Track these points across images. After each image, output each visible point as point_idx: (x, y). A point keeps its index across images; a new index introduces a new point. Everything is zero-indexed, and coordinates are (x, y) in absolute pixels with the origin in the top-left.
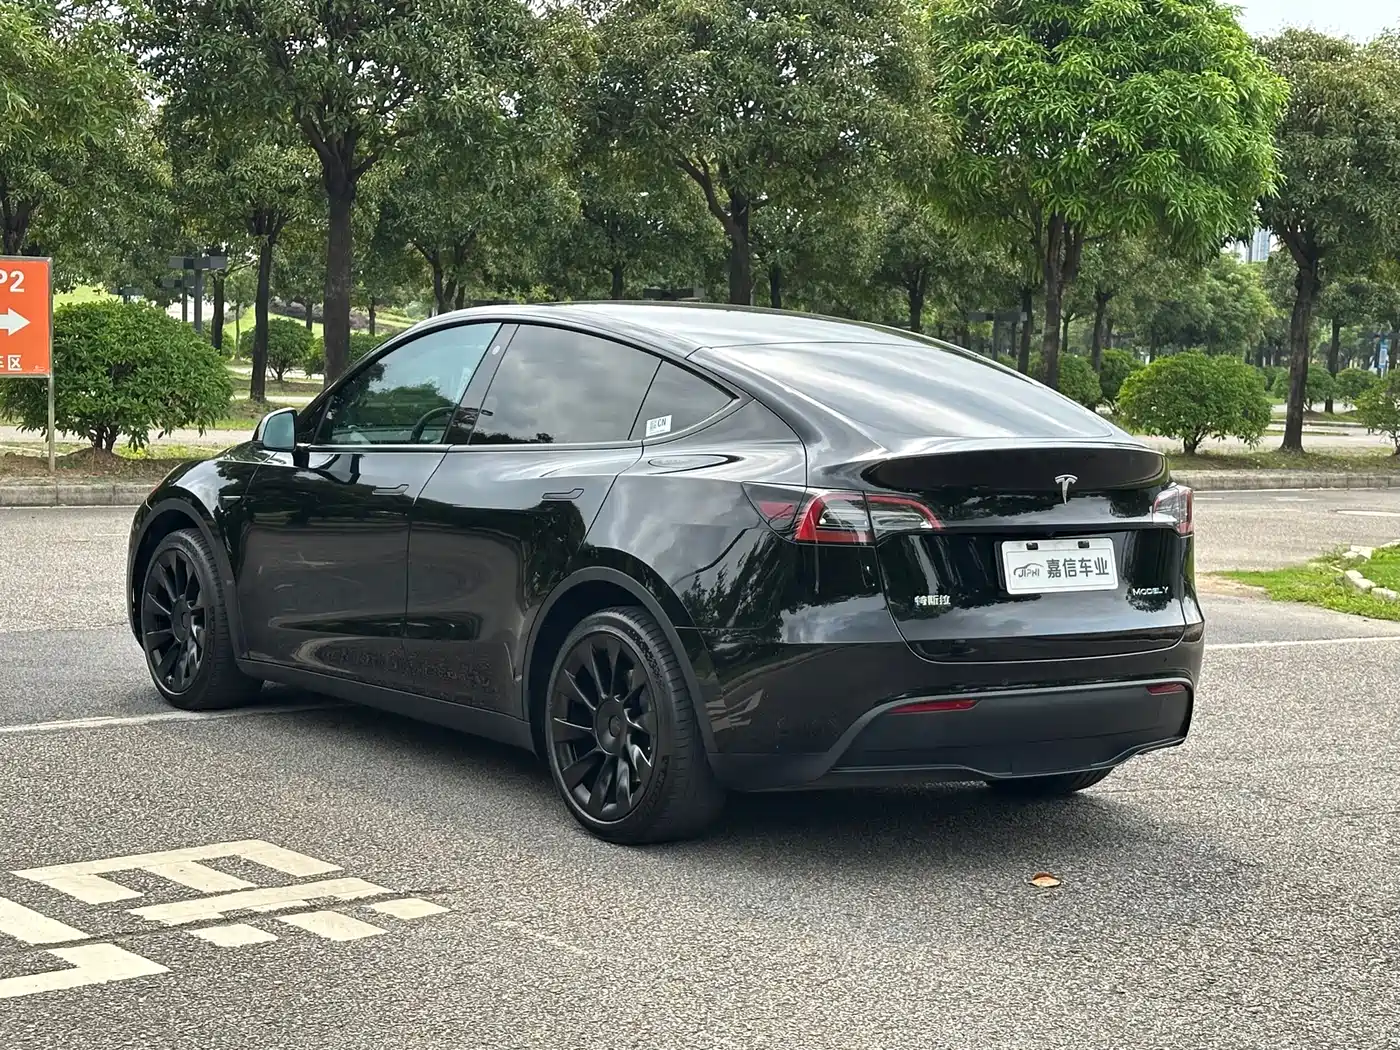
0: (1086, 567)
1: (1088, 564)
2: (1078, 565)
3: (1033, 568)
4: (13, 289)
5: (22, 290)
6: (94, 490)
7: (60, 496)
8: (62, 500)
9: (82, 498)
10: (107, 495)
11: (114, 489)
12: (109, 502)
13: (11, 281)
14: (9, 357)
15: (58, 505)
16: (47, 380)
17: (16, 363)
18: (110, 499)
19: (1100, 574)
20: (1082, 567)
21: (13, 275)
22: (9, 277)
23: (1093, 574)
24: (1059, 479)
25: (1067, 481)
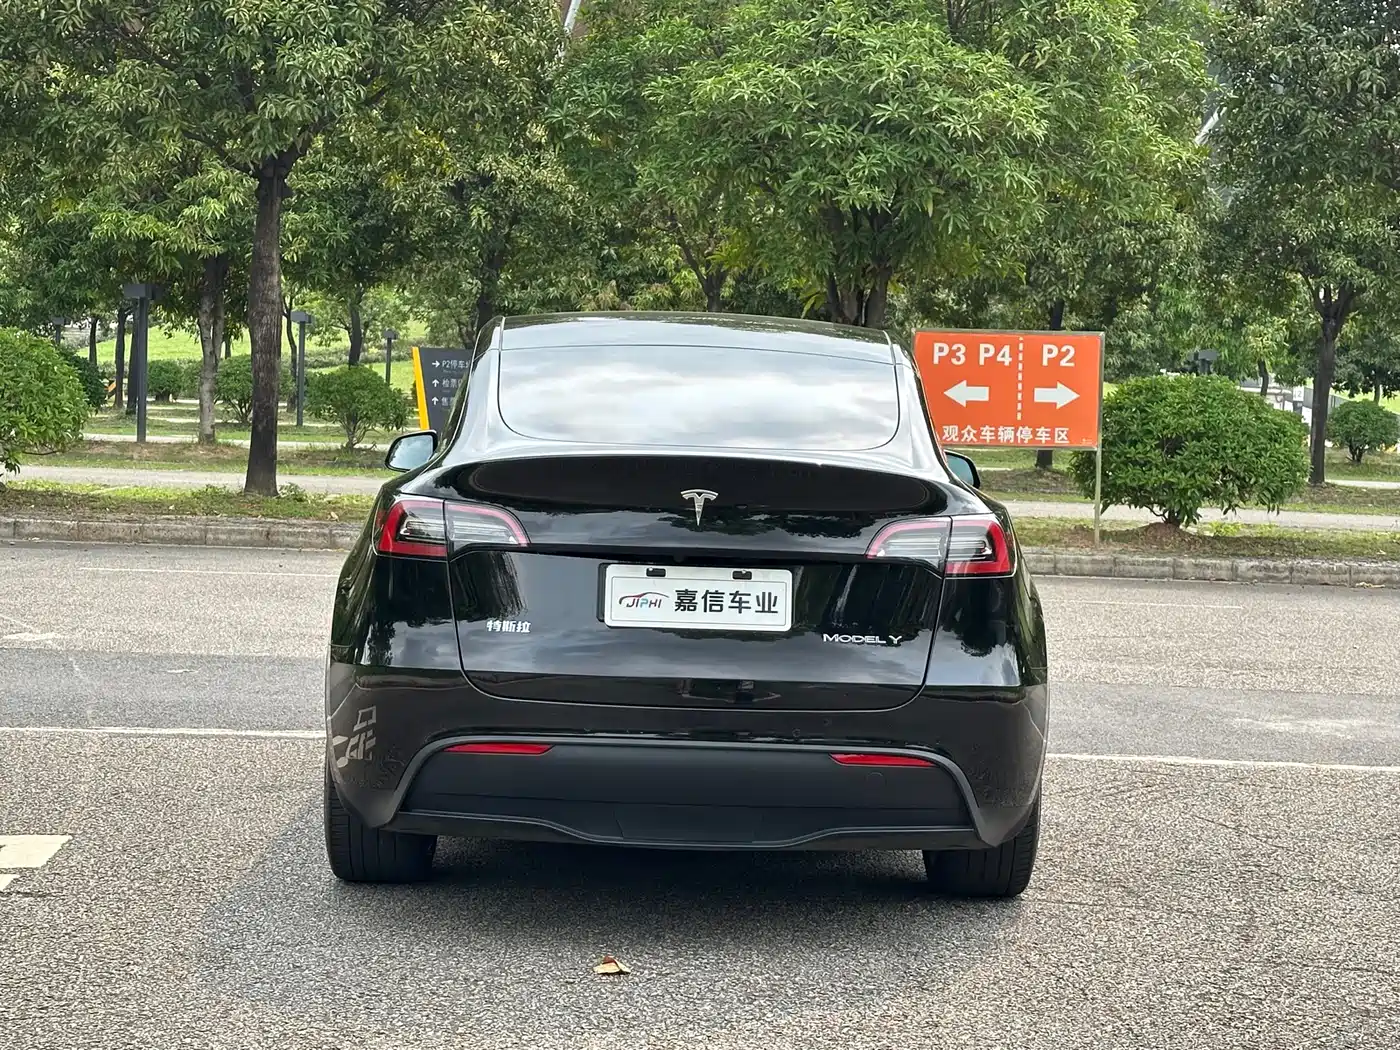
0: (740, 602)
1: (744, 598)
2: (728, 597)
3: (651, 598)
4: (1063, 363)
5: (1072, 364)
6: (1094, 562)
7: (1059, 565)
8: (1060, 569)
9: (1081, 569)
10: (1107, 567)
11: (1114, 560)
12: (1109, 573)
13: (1062, 355)
14: (1057, 429)
15: (1056, 574)
16: (1095, 453)
17: (1063, 436)
18: (1110, 570)
19: (763, 611)
20: (733, 601)
21: (1064, 349)
22: (1059, 351)
23: (753, 610)
24: (686, 495)
25: (699, 498)
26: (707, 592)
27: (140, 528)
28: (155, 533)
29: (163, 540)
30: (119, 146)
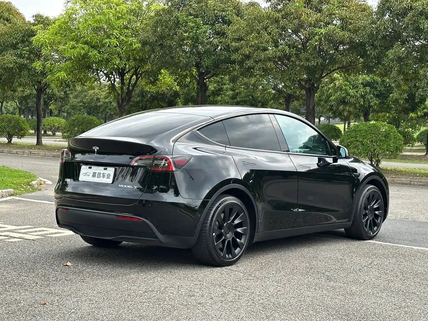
0: (104, 175)
1: (105, 175)
2: (102, 174)
3: (88, 174)
19: (108, 178)
20: (103, 175)
23: (105, 178)
24: (94, 148)
25: (96, 149)
26: (98, 173)
27: (393, 180)
28: (397, 181)
29: (399, 183)
30: (396, 68)
